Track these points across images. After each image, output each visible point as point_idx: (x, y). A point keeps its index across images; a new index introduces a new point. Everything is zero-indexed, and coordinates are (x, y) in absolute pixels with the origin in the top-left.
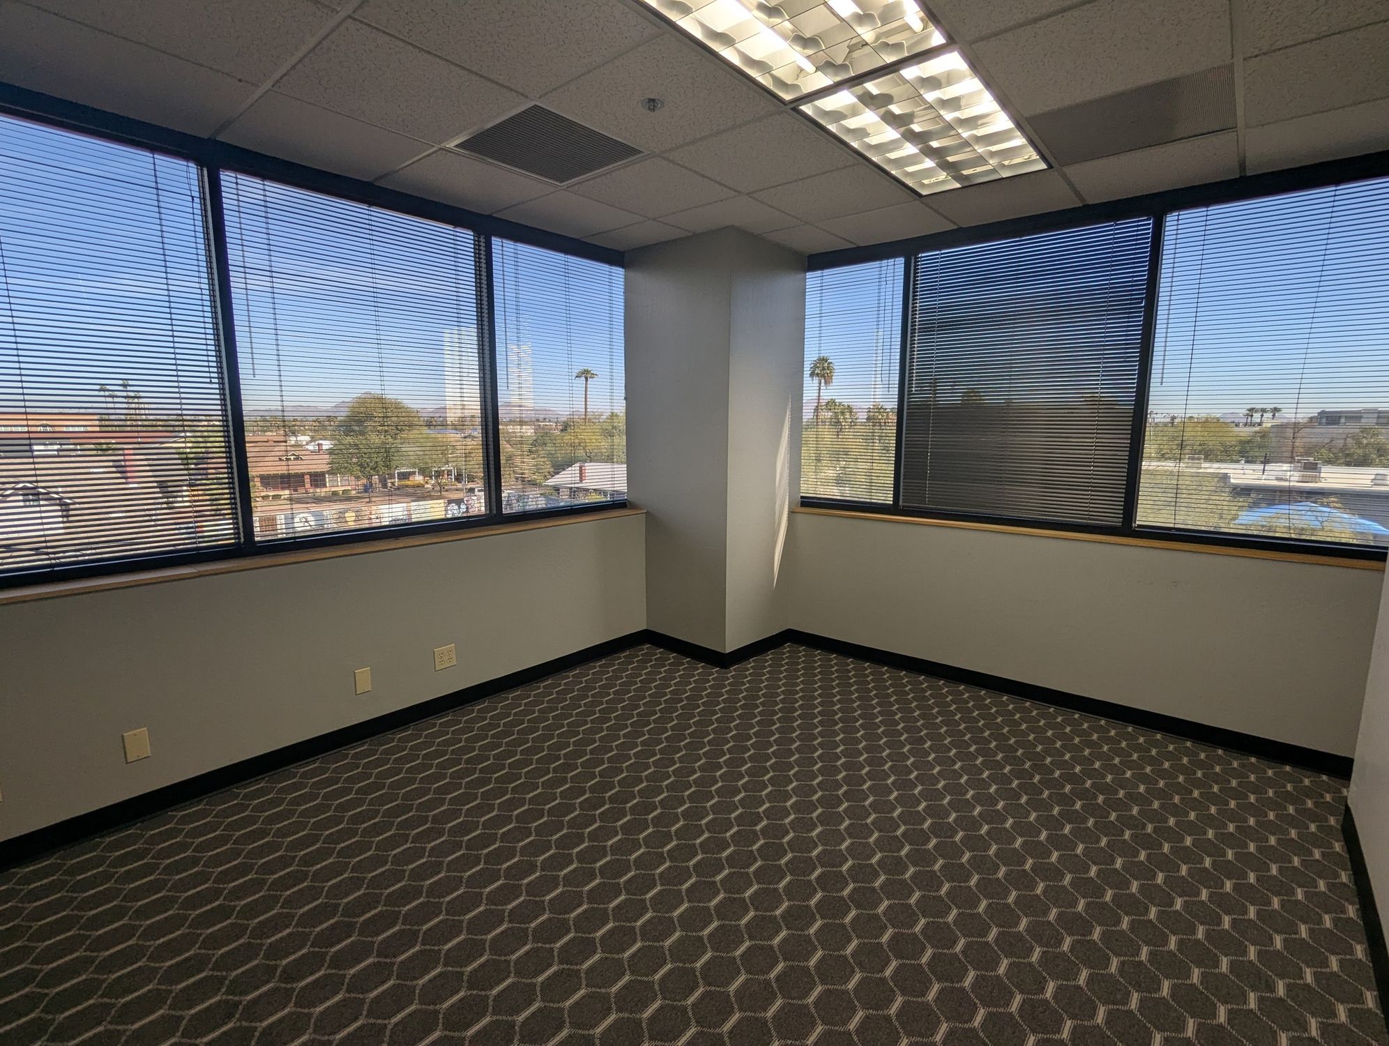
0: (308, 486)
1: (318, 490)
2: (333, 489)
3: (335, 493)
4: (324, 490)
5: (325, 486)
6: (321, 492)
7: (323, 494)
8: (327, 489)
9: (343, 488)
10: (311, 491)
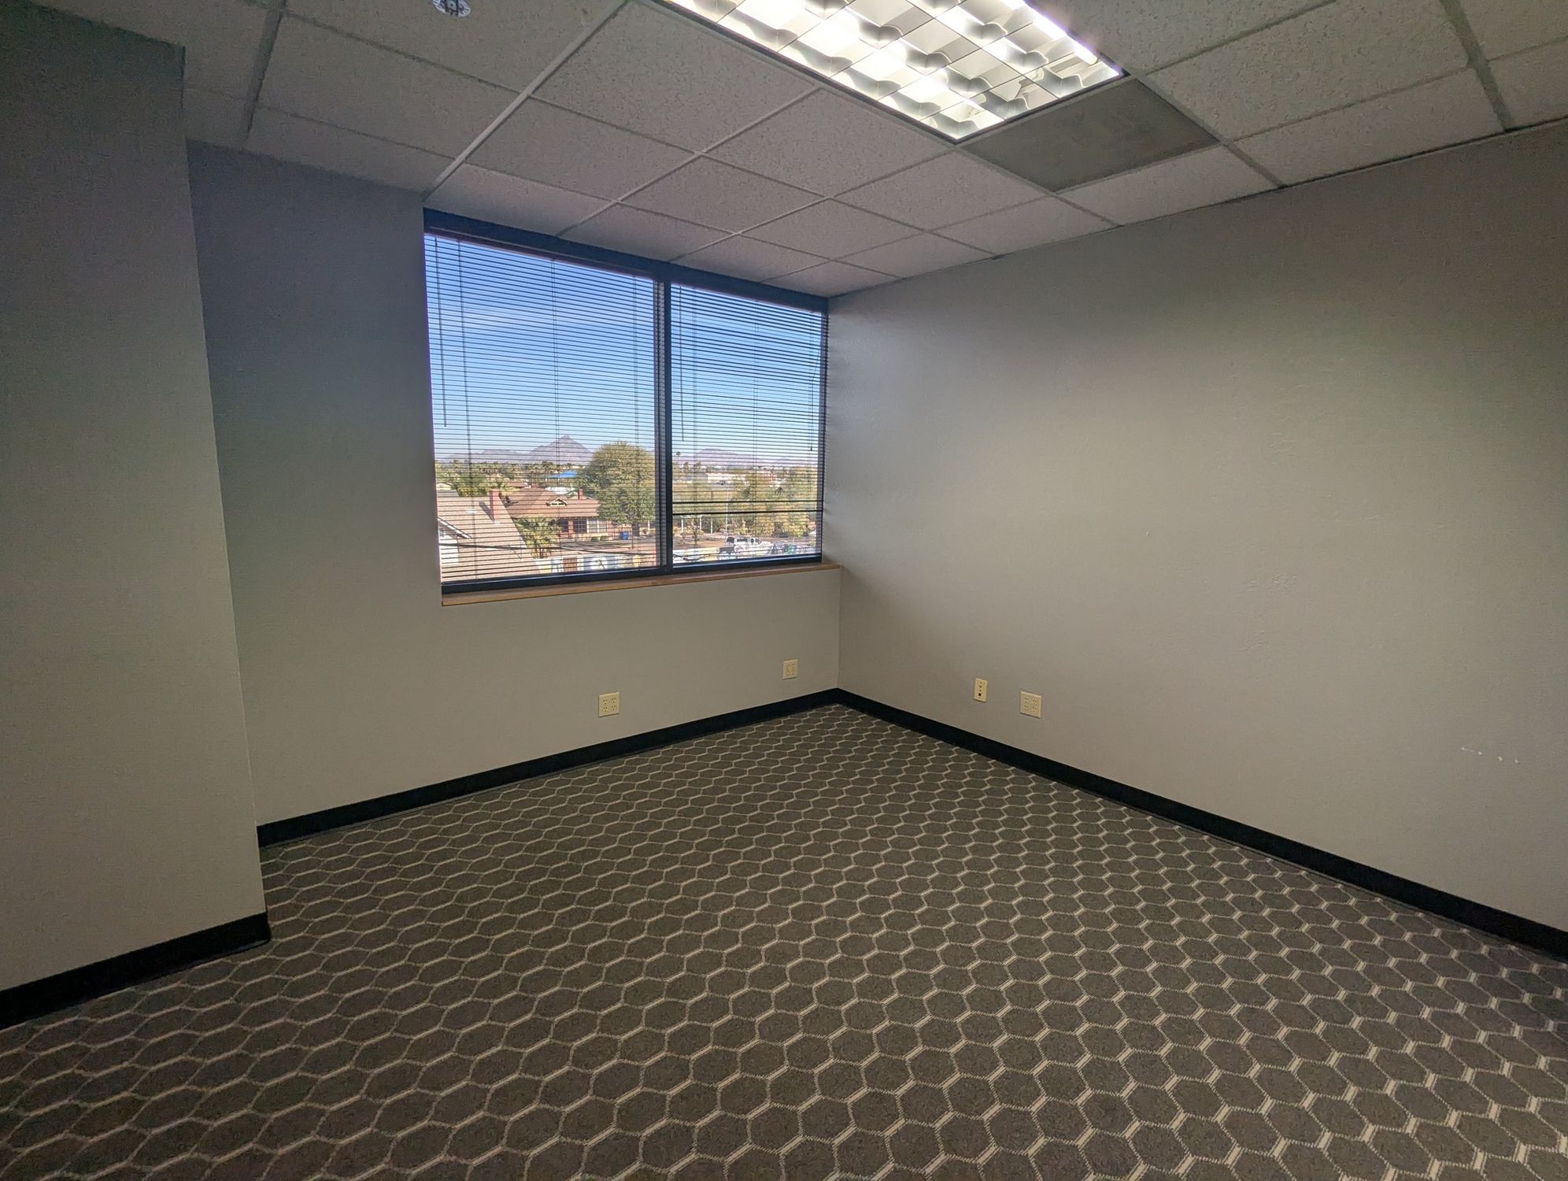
0: (571, 532)
1: (580, 535)
2: (593, 535)
3: (594, 539)
4: (585, 535)
5: (585, 531)
6: (583, 537)
7: (584, 540)
8: (588, 535)
9: (601, 535)
10: (574, 536)
